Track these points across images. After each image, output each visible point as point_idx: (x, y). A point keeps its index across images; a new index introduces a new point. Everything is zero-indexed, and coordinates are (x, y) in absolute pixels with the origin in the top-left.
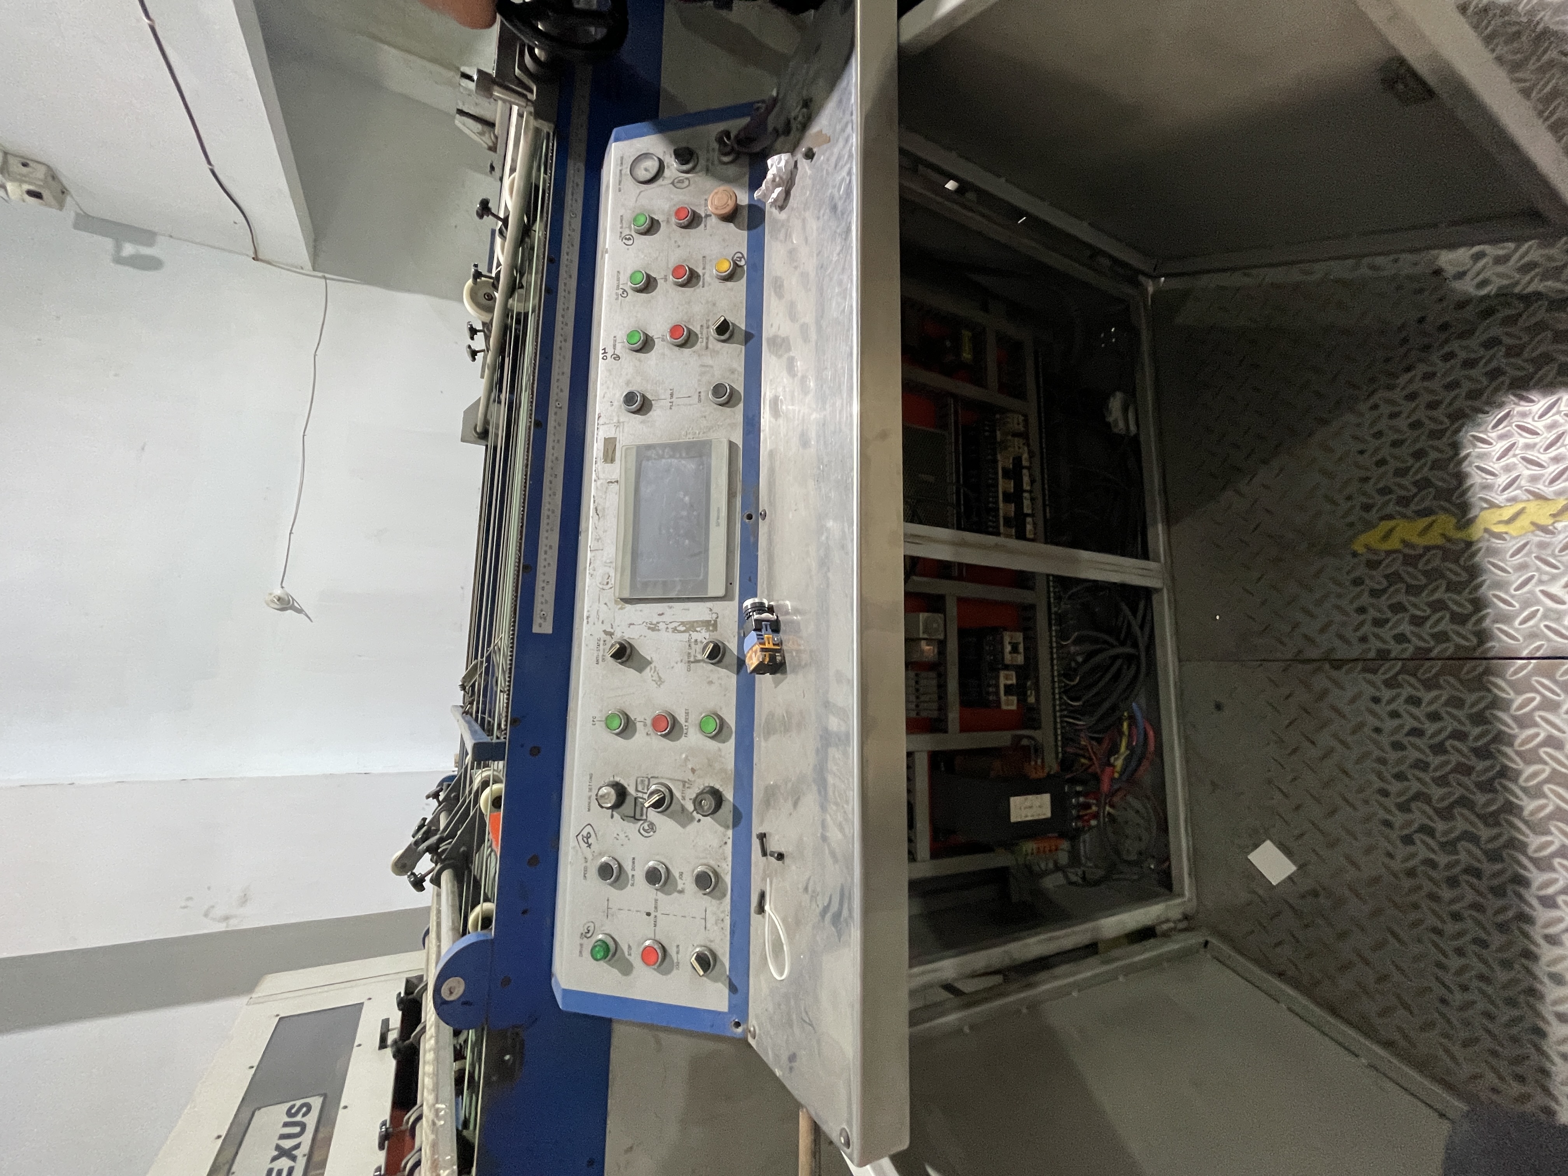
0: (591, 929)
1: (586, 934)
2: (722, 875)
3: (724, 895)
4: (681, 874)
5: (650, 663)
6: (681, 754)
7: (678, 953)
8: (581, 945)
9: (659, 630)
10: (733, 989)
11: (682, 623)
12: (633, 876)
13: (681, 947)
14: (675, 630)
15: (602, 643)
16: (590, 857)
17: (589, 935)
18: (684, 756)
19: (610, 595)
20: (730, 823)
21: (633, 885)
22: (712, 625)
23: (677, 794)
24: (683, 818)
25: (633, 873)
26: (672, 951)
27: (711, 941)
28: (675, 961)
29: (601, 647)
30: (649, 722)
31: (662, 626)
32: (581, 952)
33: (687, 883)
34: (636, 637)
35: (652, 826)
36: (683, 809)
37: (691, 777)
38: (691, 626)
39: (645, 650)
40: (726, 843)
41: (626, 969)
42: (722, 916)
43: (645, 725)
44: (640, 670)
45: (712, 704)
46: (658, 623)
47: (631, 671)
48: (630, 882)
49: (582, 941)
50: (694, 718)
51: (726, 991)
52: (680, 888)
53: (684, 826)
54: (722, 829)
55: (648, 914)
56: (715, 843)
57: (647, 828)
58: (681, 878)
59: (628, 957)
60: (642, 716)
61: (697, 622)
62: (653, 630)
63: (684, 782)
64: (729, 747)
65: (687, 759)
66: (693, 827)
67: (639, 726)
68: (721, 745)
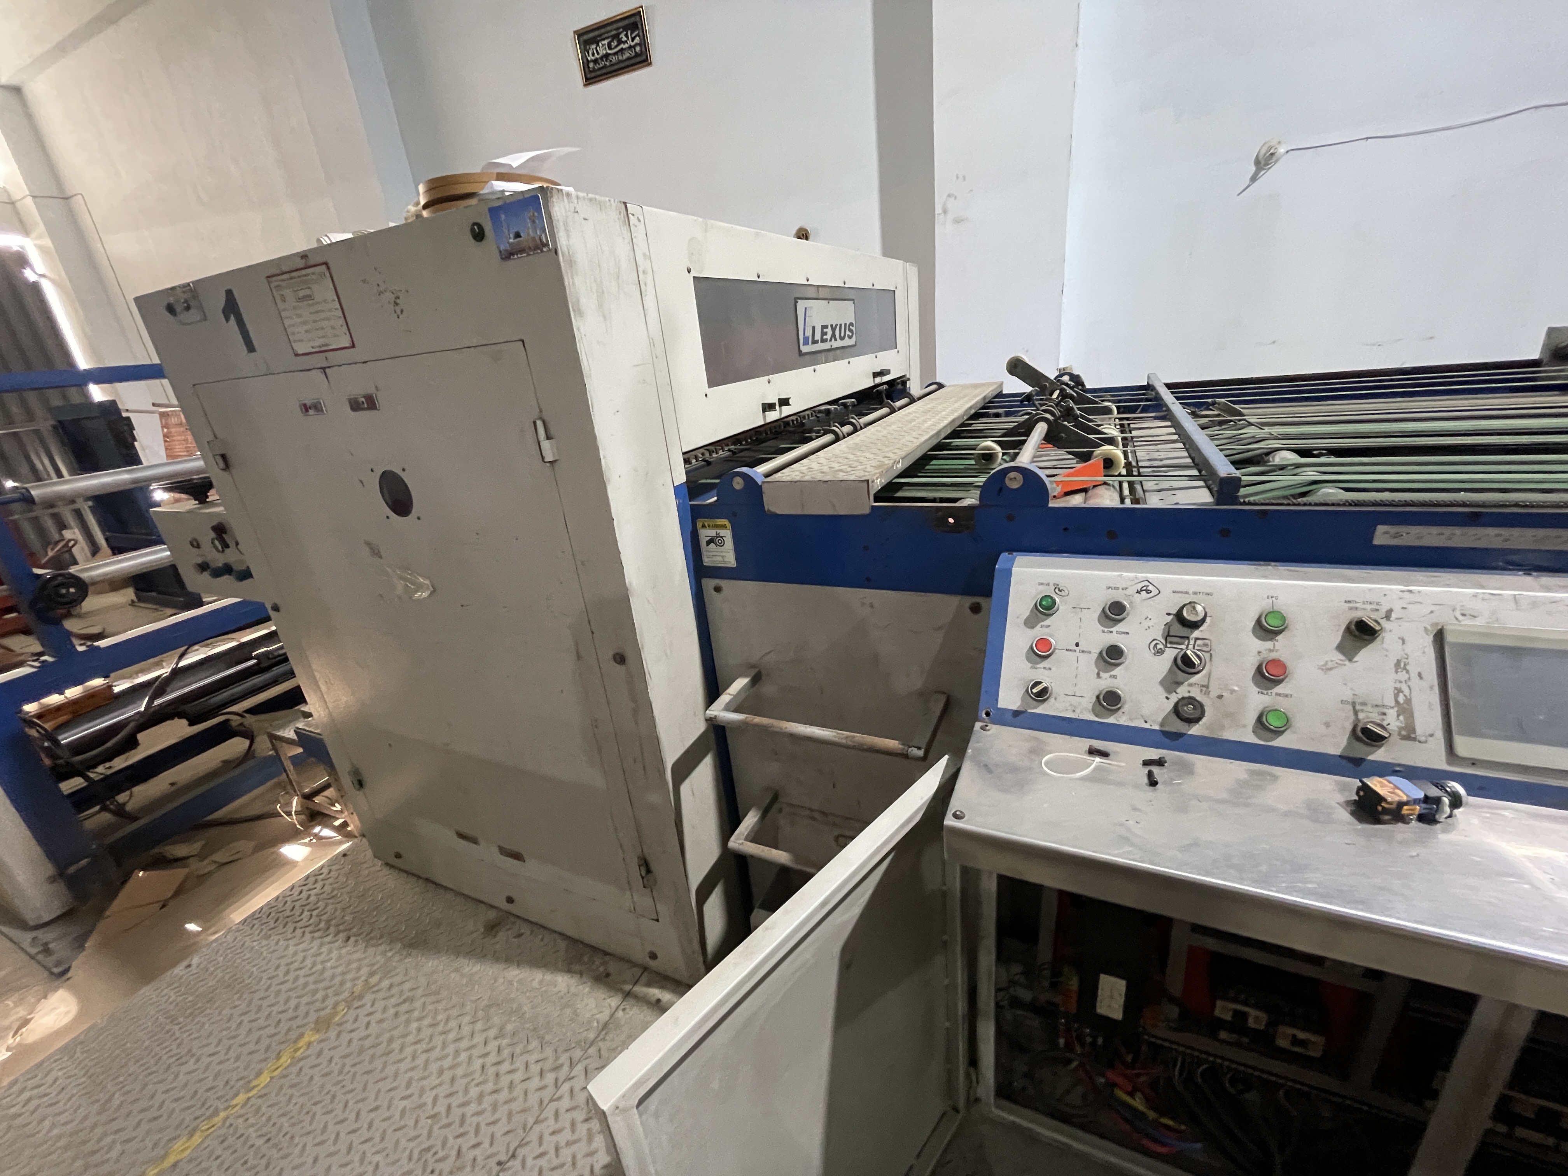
0: (1062, 593)
2: (1115, 715)
3: (1097, 716)
5: (1350, 660)
6: (1237, 686)
7: (1044, 668)
8: (1048, 584)
9: (1397, 672)
10: (1016, 713)
11: (1408, 701)
12: (1111, 632)
13: (1049, 671)
14: (1399, 691)
15: (1374, 606)
16: (1128, 592)
17: (1057, 590)
18: (1236, 688)
19: (1445, 618)
20: (1166, 729)
21: (1103, 632)
22: (1409, 734)
23: (1195, 679)
24: (1170, 684)
25: (1114, 632)
26: (1045, 664)
28: (1038, 666)
29: (1369, 607)
30: (1273, 655)
31: (1403, 676)
32: (1042, 584)
33: (1106, 682)
34: (1385, 646)
35: (1160, 652)
36: (1179, 684)
37: (1214, 693)
38: (1405, 709)
39: (1367, 655)
40: (1146, 722)
41: (1030, 623)
42: (1078, 711)
43: (1271, 651)
44: (1340, 648)
45: (1300, 723)
46: (1408, 672)
47: (1337, 638)
48: (1106, 630)
49: (1051, 584)
50: (1283, 705)
51: (1014, 708)
52: (1102, 674)
53: (1162, 683)
54: (1160, 720)
55: (1077, 645)
56: (1146, 712)
57: (1159, 647)
58: (1111, 676)
59: (1039, 625)
60: (1281, 648)
61: (1412, 716)
62: (1397, 665)
63: (1207, 687)
64: (1250, 737)
65: (1233, 692)
66: (1161, 692)
67: (1269, 644)
68: (1250, 728)
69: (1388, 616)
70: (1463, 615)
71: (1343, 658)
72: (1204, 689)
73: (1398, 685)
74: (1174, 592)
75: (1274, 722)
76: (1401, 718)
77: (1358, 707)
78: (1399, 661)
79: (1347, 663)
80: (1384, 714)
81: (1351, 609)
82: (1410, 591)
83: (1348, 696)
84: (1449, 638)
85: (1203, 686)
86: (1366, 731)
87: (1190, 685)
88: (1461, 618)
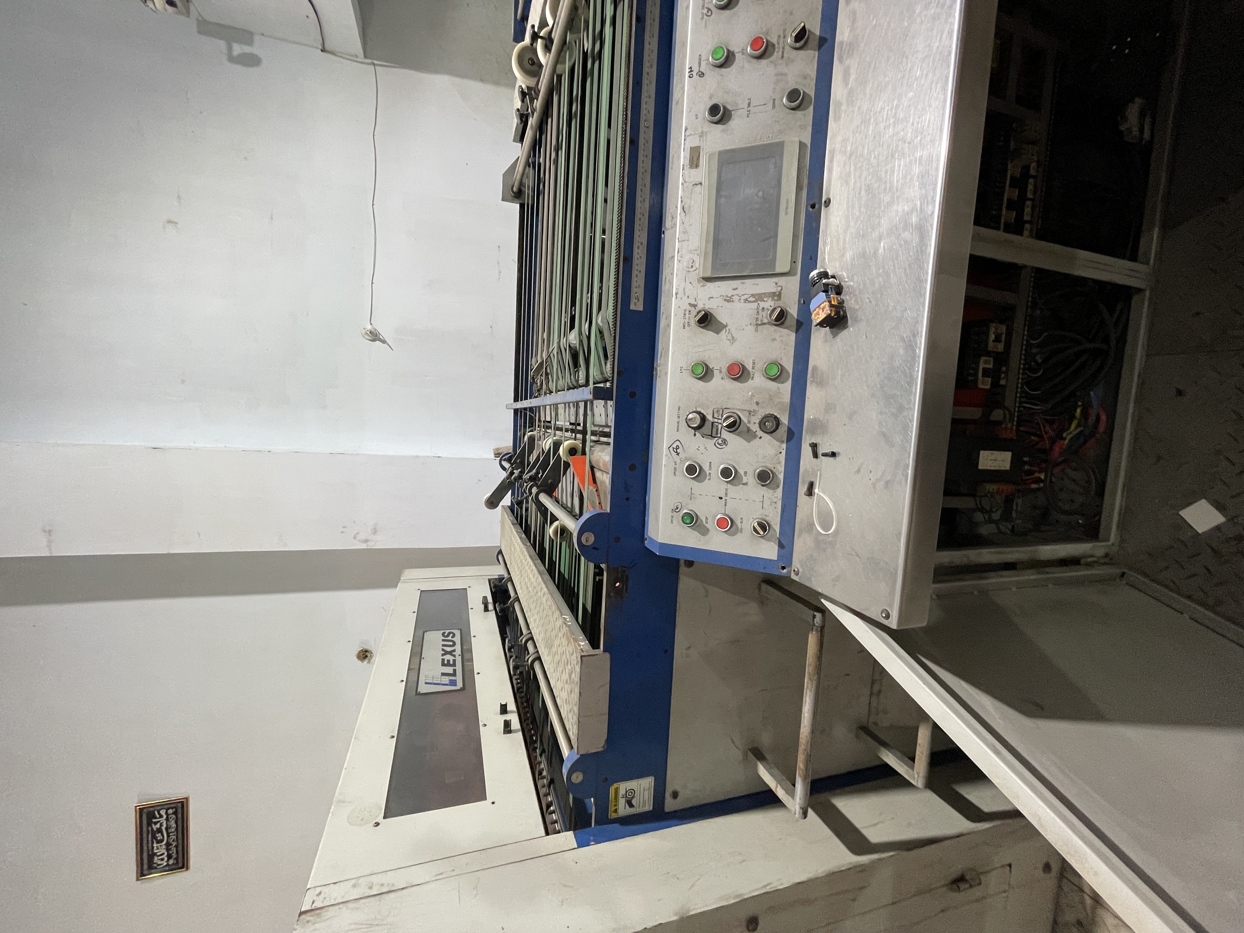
0: (680, 507)
1: (676, 510)
2: (777, 473)
3: (778, 487)
4: (746, 473)
5: (726, 326)
6: (748, 392)
7: (741, 523)
8: (672, 517)
9: (733, 301)
10: (781, 546)
11: (753, 295)
12: (710, 474)
13: (743, 519)
14: (746, 301)
15: (687, 313)
16: (678, 462)
17: (677, 511)
18: (750, 393)
19: (694, 276)
20: (785, 438)
21: (709, 479)
22: (777, 296)
23: (744, 419)
24: (749, 435)
25: (710, 472)
26: (738, 522)
27: (766, 516)
28: (740, 527)
29: (687, 315)
30: (724, 370)
31: (736, 298)
32: (672, 521)
33: (751, 479)
34: (715, 307)
35: (725, 442)
36: (749, 430)
37: (755, 407)
38: (759, 297)
39: (722, 316)
40: (781, 453)
41: (704, 531)
42: (775, 500)
43: (721, 372)
44: (717, 332)
45: (773, 356)
46: (733, 296)
47: (711, 334)
48: (708, 477)
49: (672, 514)
50: (760, 365)
51: (776, 547)
52: (744, 481)
53: (749, 441)
54: (778, 443)
55: (721, 498)
56: (772, 452)
57: (720, 442)
58: (745, 476)
59: (706, 525)
60: (719, 365)
61: (764, 294)
62: (728, 301)
63: (750, 412)
64: (786, 387)
65: (753, 395)
66: (756, 442)
67: (716, 373)
68: (780, 385)
69: (695, 306)
70: (692, 267)
71: (724, 330)
72: (752, 413)
73: (742, 301)
74: (678, 431)
75: (774, 371)
76: (765, 299)
77: (759, 322)
78: (725, 300)
79: (727, 328)
80: (763, 308)
81: (689, 325)
82: (676, 294)
83: (753, 328)
84: (708, 274)
85: (750, 414)
86: (777, 319)
87: (749, 422)
88: (694, 268)
